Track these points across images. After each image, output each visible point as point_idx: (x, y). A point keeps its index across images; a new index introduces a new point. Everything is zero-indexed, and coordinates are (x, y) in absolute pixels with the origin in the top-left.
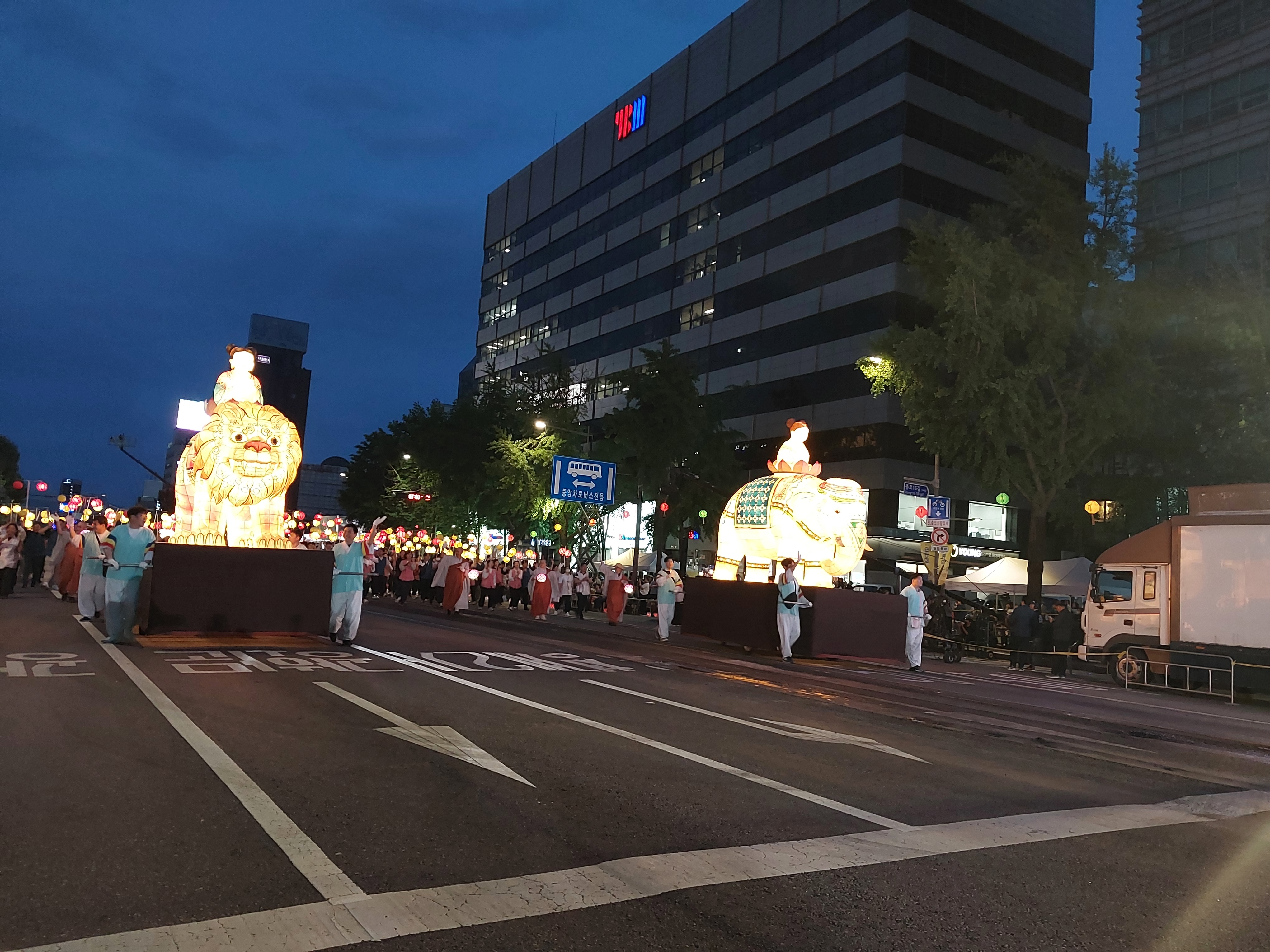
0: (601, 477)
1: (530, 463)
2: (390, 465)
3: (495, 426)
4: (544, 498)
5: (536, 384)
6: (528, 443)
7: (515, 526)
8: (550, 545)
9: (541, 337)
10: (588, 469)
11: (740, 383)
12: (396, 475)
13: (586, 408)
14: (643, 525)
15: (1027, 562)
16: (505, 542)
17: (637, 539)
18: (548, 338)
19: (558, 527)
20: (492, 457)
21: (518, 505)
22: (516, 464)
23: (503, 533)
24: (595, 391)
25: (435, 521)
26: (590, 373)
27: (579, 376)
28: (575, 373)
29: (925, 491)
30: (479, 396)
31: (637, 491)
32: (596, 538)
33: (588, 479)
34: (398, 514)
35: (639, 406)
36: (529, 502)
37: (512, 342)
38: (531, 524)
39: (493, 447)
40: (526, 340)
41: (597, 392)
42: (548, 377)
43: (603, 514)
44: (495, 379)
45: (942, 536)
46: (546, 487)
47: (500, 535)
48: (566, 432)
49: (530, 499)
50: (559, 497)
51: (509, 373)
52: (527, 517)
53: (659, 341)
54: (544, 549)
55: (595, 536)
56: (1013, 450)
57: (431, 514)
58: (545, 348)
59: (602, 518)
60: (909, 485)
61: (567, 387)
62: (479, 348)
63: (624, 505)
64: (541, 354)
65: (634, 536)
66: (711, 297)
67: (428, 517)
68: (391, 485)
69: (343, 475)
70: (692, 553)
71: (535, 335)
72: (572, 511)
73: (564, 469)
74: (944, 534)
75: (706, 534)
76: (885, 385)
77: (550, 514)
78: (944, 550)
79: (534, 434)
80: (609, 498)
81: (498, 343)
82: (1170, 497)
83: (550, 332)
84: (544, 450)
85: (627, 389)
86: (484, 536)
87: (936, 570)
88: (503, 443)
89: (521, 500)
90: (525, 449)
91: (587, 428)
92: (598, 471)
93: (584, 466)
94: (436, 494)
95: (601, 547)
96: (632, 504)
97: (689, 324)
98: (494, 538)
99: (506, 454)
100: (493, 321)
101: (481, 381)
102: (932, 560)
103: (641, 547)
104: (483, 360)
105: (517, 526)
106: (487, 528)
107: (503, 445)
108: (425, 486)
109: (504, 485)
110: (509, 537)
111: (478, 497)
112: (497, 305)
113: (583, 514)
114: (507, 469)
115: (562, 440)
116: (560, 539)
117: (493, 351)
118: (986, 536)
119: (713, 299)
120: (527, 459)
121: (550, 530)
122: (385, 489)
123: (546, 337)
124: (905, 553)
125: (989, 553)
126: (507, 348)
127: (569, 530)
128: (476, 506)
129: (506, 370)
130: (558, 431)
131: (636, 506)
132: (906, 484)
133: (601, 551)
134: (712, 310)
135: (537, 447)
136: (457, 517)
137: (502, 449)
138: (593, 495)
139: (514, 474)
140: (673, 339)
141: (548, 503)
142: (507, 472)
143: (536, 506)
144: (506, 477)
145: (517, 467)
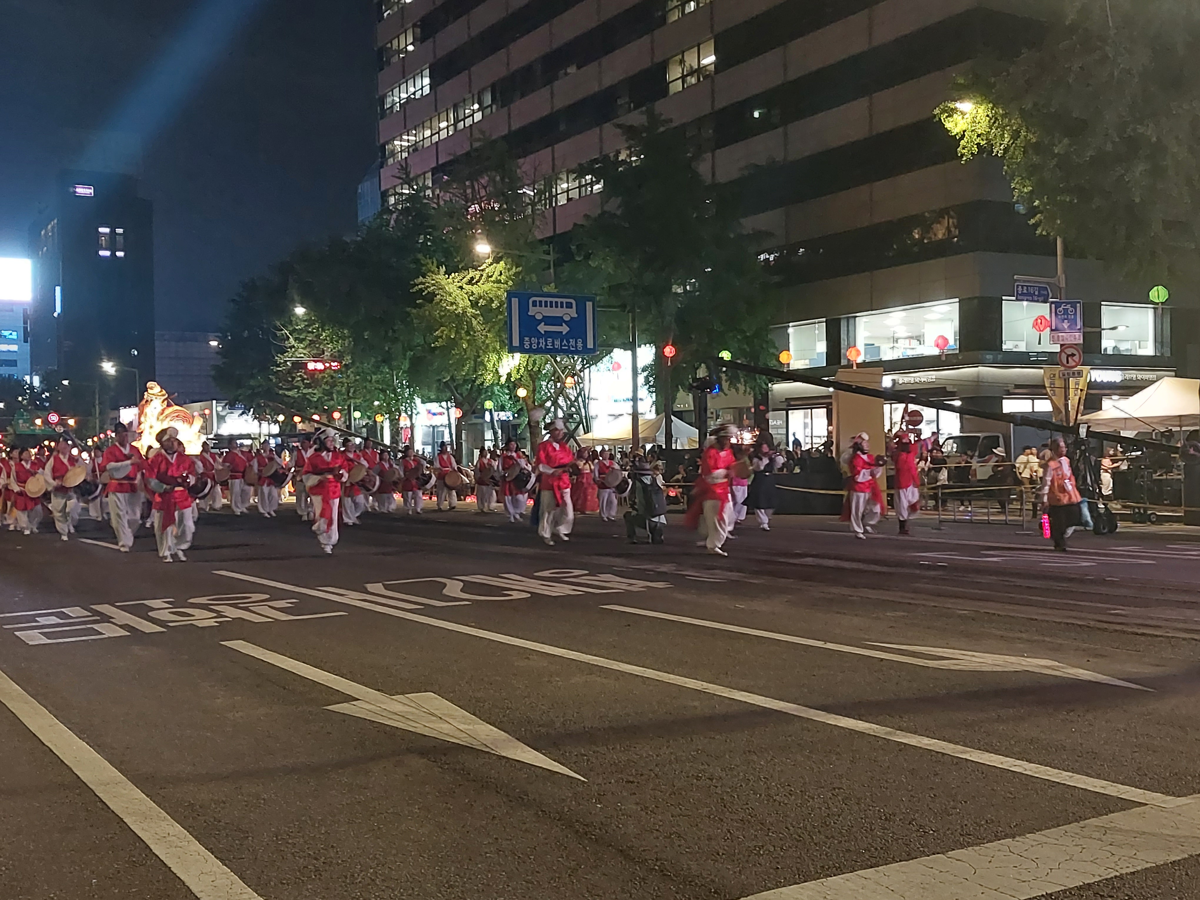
0: (576, 316)
1: (474, 304)
2: (278, 323)
3: (420, 257)
4: (498, 353)
5: (469, 191)
6: (468, 277)
7: (461, 395)
8: (511, 418)
9: (469, 121)
10: (557, 307)
11: (762, 161)
12: (288, 338)
13: (545, 219)
14: (641, 379)
16: (449, 420)
17: (635, 399)
18: (479, 121)
19: (522, 393)
20: (420, 301)
21: (463, 366)
22: (454, 307)
23: (445, 406)
24: (554, 192)
25: (350, 398)
26: (544, 166)
27: (531, 174)
28: (523, 169)
29: (1045, 292)
31: (628, 332)
32: (576, 404)
33: (558, 321)
34: (298, 392)
35: (621, 211)
37: (428, 133)
38: (484, 391)
40: (447, 127)
41: (557, 194)
42: (487, 178)
43: (583, 369)
44: (410, 189)
45: (1073, 355)
46: (500, 336)
47: (441, 410)
48: (519, 256)
49: (479, 357)
50: (521, 349)
51: (428, 178)
52: (478, 382)
53: (639, 110)
54: (504, 424)
55: (574, 401)
57: (344, 389)
58: (475, 137)
59: (582, 374)
60: (1021, 287)
61: (515, 190)
62: (382, 146)
63: (612, 354)
64: (471, 146)
65: (630, 395)
66: (710, 39)
67: (339, 392)
68: (283, 351)
69: (214, 343)
70: (712, 413)
71: (460, 119)
72: (539, 368)
73: (524, 309)
74: (1075, 352)
75: (730, 384)
76: (978, 143)
77: (509, 375)
78: (1076, 375)
79: (475, 263)
81: (408, 135)
83: (480, 113)
84: (491, 284)
85: (599, 186)
86: (418, 413)
87: (1066, 406)
88: (433, 280)
89: (467, 359)
90: (465, 286)
91: (549, 247)
92: (572, 308)
93: (551, 302)
94: (348, 360)
95: (584, 415)
96: (622, 350)
97: (680, 82)
98: (434, 414)
99: (438, 294)
100: (398, 105)
101: (390, 193)
102: (1060, 392)
103: (640, 410)
104: (389, 164)
105: (464, 395)
106: (423, 402)
107: (433, 282)
108: (329, 349)
109: (440, 340)
110: (455, 413)
111: (405, 359)
112: (402, 81)
113: (555, 371)
114: (444, 316)
115: (516, 268)
116: (525, 408)
117: (403, 148)
118: (1127, 350)
119: (713, 41)
120: (469, 300)
121: (510, 398)
122: (276, 358)
123: (475, 121)
124: (1015, 385)
125: (1133, 375)
126: (422, 142)
127: (537, 396)
128: (404, 372)
129: (424, 173)
130: (508, 255)
131: (629, 353)
132: (1018, 286)
133: (584, 421)
134: (712, 59)
135: (481, 282)
136: (380, 389)
137: (432, 288)
138: (568, 342)
139: (454, 323)
140: (660, 106)
141: (504, 360)
142: (443, 320)
143: (488, 365)
144: (442, 328)
145: (456, 312)
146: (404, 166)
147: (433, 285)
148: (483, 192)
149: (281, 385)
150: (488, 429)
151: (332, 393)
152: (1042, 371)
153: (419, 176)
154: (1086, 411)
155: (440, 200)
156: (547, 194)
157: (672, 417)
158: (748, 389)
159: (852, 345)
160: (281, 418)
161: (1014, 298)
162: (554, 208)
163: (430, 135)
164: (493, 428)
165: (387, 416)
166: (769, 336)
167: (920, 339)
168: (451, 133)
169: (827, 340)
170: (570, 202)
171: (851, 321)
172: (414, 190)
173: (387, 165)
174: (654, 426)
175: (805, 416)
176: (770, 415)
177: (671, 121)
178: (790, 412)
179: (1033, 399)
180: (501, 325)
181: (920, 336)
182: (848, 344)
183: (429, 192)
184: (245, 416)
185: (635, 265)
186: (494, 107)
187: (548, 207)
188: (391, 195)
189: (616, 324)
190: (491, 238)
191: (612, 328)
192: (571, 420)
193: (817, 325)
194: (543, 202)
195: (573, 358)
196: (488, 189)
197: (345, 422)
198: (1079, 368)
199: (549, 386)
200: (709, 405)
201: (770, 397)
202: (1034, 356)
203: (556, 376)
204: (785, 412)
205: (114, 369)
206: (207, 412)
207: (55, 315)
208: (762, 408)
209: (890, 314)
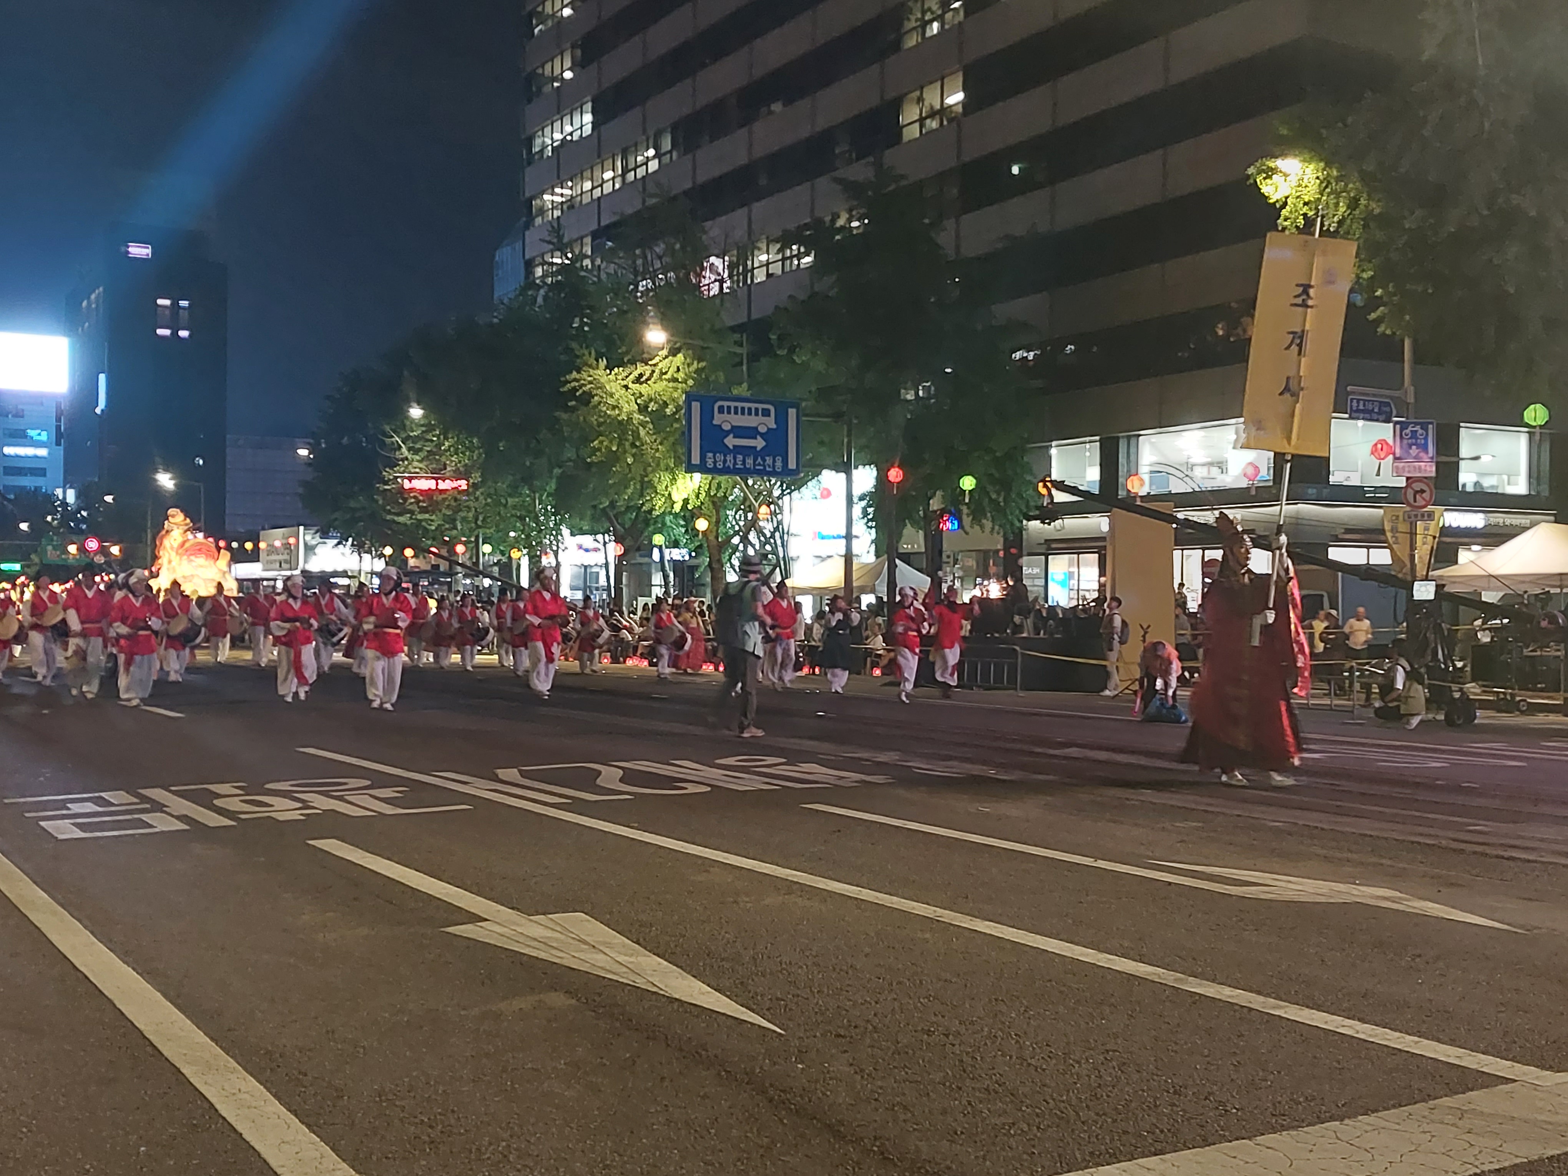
0: (774, 426)
1: (643, 409)
2: (387, 427)
4: (672, 472)
5: (639, 262)
6: (636, 374)
7: (622, 525)
8: (687, 558)
9: (641, 171)
10: (750, 414)
12: (400, 447)
13: (737, 302)
14: (857, 510)
16: (606, 558)
17: (849, 537)
18: (655, 172)
19: (702, 524)
20: (573, 403)
21: (626, 487)
22: (617, 412)
23: (602, 541)
24: (750, 265)
25: (479, 527)
26: (738, 232)
27: (720, 241)
28: (711, 235)
29: (1386, 409)
31: (842, 449)
32: (772, 541)
33: (751, 432)
34: (411, 518)
35: (838, 291)
36: (646, 479)
37: (588, 185)
38: (652, 522)
39: (573, 384)
40: (613, 179)
41: (753, 268)
42: (663, 246)
43: (781, 496)
44: (564, 257)
45: (1423, 491)
46: (675, 452)
47: (596, 545)
48: (703, 348)
49: (647, 476)
50: (702, 468)
51: (586, 244)
52: (645, 509)
53: (863, 161)
54: (677, 565)
55: (771, 537)
57: (471, 515)
58: (650, 191)
59: (780, 502)
60: (1354, 401)
61: (700, 262)
62: (528, 201)
63: (821, 476)
64: (644, 202)
65: (843, 532)
66: (956, 70)
67: (464, 519)
68: (392, 464)
69: (303, 452)
70: (948, 557)
71: (630, 167)
72: (725, 493)
73: (707, 417)
74: (1425, 488)
75: (973, 519)
76: (1304, 215)
77: (686, 501)
78: (1426, 518)
79: (645, 356)
81: (562, 188)
83: (657, 161)
84: (665, 383)
85: (809, 259)
86: (566, 548)
87: (1412, 557)
88: (591, 376)
89: (633, 479)
90: (631, 385)
91: (742, 337)
92: (769, 415)
93: (743, 408)
94: (476, 477)
95: (781, 555)
96: (834, 472)
97: (917, 125)
98: (587, 550)
99: (597, 395)
100: (550, 148)
101: (537, 263)
102: (1405, 539)
103: (855, 551)
104: (537, 224)
105: (627, 526)
106: (573, 534)
107: (590, 379)
108: (452, 462)
109: (598, 454)
110: (614, 550)
111: (551, 478)
112: (555, 118)
113: (746, 498)
114: (602, 423)
115: (698, 363)
116: (705, 545)
117: (555, 205)
118: (1492, 487)
119: (960, 75)
120: (636, 403)
121: (687, 531)
122: (384, 473)
123: (650, 171)
124: (1346, 529)
125: (1500, 519)
126: (579, 198)
127: (721, 529)
128: (548, 496)
129: (582, 238)
130: (689, 347)
131: (843, 476)
132: (1352, 400)
133: (782, 563)
134: (959, 96)
135: (653, 380)
136: (518, 517)
137: (589, 386)
138: (764, 461)
139: (615, 432)
140: (890, 156)
141: (680, 481)
142: (602, 428)
143: (659, 488)
144: (601, 438)
145: (620, 418)
146: (556, 228)
147: (590, 383)
148: (657, 265)
149: (388, 507)
150: (657, 571)
151: (455, 520)
152: (1381, 511)
153: (576, 240)
154: (1438, 565)
155: (602, 272)
156: (741, 268)
157: (897, 561)
158: (997, 528)
159: (1133, 472)
160: (388, 551)
161: (1347, 416)
162: (749, 286)
163: (590, 187)
164: (663, 569)
165: (525, 551)
166: (1025, 458)
167: (1221, 466)
168: (617, 186)
169: (1101, 465)
170: (771, 279)
171: (1133, 441)
172: (567, 258)
173: (533, 226)
174: (873, 572)
175: (1070, 565)
176: (1025, 560)
177: (903, 177)
178: (1050, 557)
179: (1368, 548)
180: (677, 436)
181: (1222, 463)
182: (1129, 471)
183: (587, 262)
184: (341, 546)
185: (854, 363)
186: (675, 154)
187: (741, 285)
188: (538, 265)
189: (826, 439)
190: (665, 322)
191: (822, 443)
192: (764, 562)
193: (1088, 446)
194: (736, 278)
195: (770, 481)
196: (663, 260)
197: (471, 558)
198: (1430, 508)
199: (737, 517)
200: (945, 546)
201: (1025, 536)
202: (1370, 492)
203: (747, 504)
204: (1043, 557)
205: (173, 482)
206: (292, 541)
207: (98, 411)
208: (1013, 551)
209: (1184, 434)
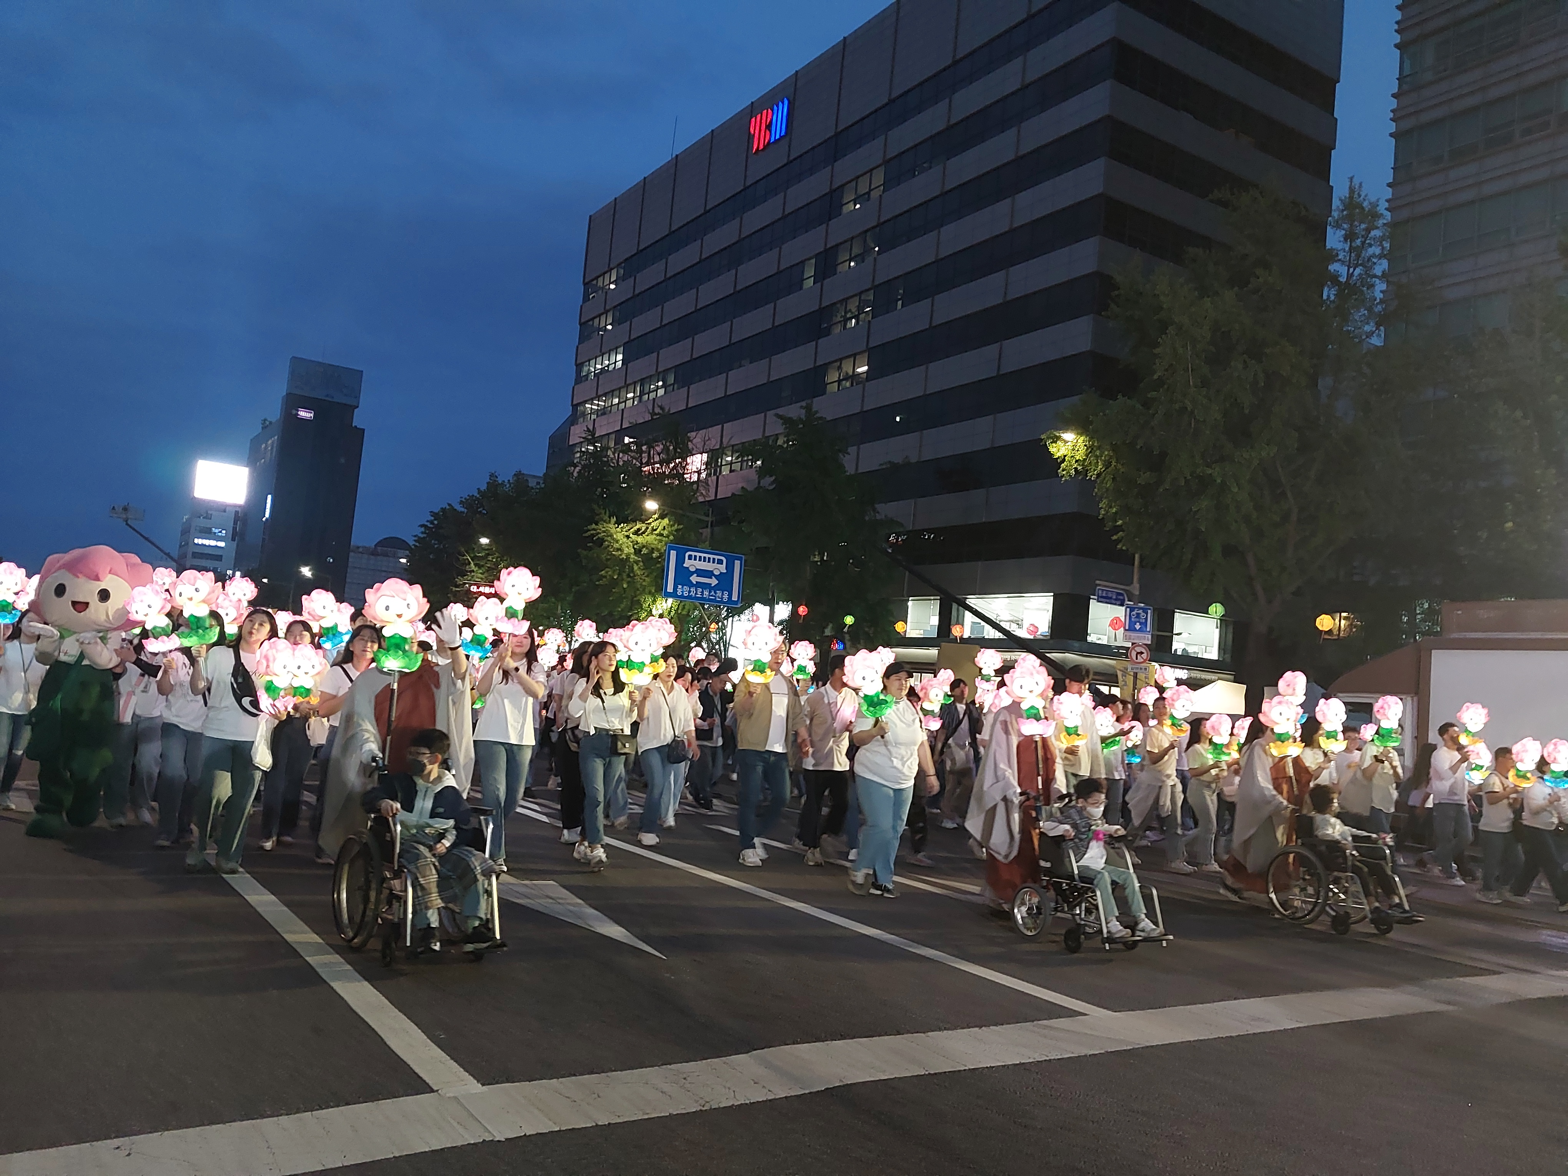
0: (725, 571)
1: (638, 552)
2: (463, 550)
3: (595, 507)
4: (653, 595)
6: (635, 528)
9: (652, 395)
10: (709, 561)
11: (898, 459)
12: (470, 563)
13: (708, 485)
15: (1244, 687)
18: (662, 396)
20: (591, 544)
21: (622, 603)
22: (620, 553)
24: (719, 464)
26: (713, 442)
27: (700, 446)
28: (694, 441)
29: (1121, 597)
30: (575, 468)
31: (770, 589)
32: (717, 647)
33: (709, 574)
35: (774, 486)
36: (635, 599)
37: (616, 401)
39: (592, 532)
40: (633, 398)
41: (721, 465)
42: (661, 446)
43: (726, 618)
44: (596, 447)
45: (1142, 653)
46: (657, 582)
48: (682, 515)
50: (674, 595)
51: (612, 440)
53: (799, 404)
56: (1230, 551)
58: (657, 410)
59: (725, 622)
60: (1103, 590)
61: (684, 459)
62: (575, 407)
63: (754, 607)
64: (652, 416)
66: (864, 351)
68: (463, 574)
69: (403, 561)
71: (645, 392)
72: (687, 613)
73: (680, 561)
74: (1143, 651)
76: (1076, 469)
78: (1143, 670)
79: (643, 517)
80: (735, 598)
81: (599, 401)
82: (1418, 612)
83: (664, 389)
84: (654, 536)
85: (759, 463)
87: (1132, 695)
88: (604, 528)
89: (625, 598)
90: (631, 535)
91: (709, 510)
92: (722, 564)
93: (705, 558)
96: (762, 605)
97: (836, 384)
100: (593, 374)
101: (576, 448)
102: (1129, 683)
104: (579, 423)
109: (604, 579)
112: (597, 354)
113: (702, 617)
114: (609, 559)
115: (678, 525)
117: (592, 411)
118: (1194, 653)
119: (866, 354)
120: (634, 548)
122: (457, 580)
125: (1197, 674)
126: (609, 408)
127: (683, 637)
128: (568, 603)
129: (608, 435)
130: (672, 514)
131: (768, 608)
132: (1100, 590)
134: (865, 368)
135: (647, 534)
136: (545, 617)
137: (603, 534)
138: (716, 593)
139: (617, 566)
140: (818, 403)
141: (658, 602)
142: (609, 563)
143: (644, 605)
144: (607, 569)
145: (621, 557)
146: (590, 426)
147: (604, 531)
148: (657, 459)
152: (1116, 661)
153: (605, 436)
155: (620, 459)
156: (713, 464)
159: (960, 623)
161: (1098, 600)
162: (718, 476)
167: (1019, 623)
169: (939, 615)
170: (732, 475)
173: (576, 423)
177: (823, 417)
179: (1110, 686)
181: (1019, 621)
182: (957, 622)
183: (610, 451)
186: (675, 385)
187: (713, 475)
190: (657, 497)
191: (755, 585)
193: (932, 602)
194: (709, 471)
195: (719, 607)
198: (1148, 664)
199: (695, 629)
202: (1110, 649)
203: (702, 621)
205: (312, 572)
207: (264, 518)
209: (996, 600)
